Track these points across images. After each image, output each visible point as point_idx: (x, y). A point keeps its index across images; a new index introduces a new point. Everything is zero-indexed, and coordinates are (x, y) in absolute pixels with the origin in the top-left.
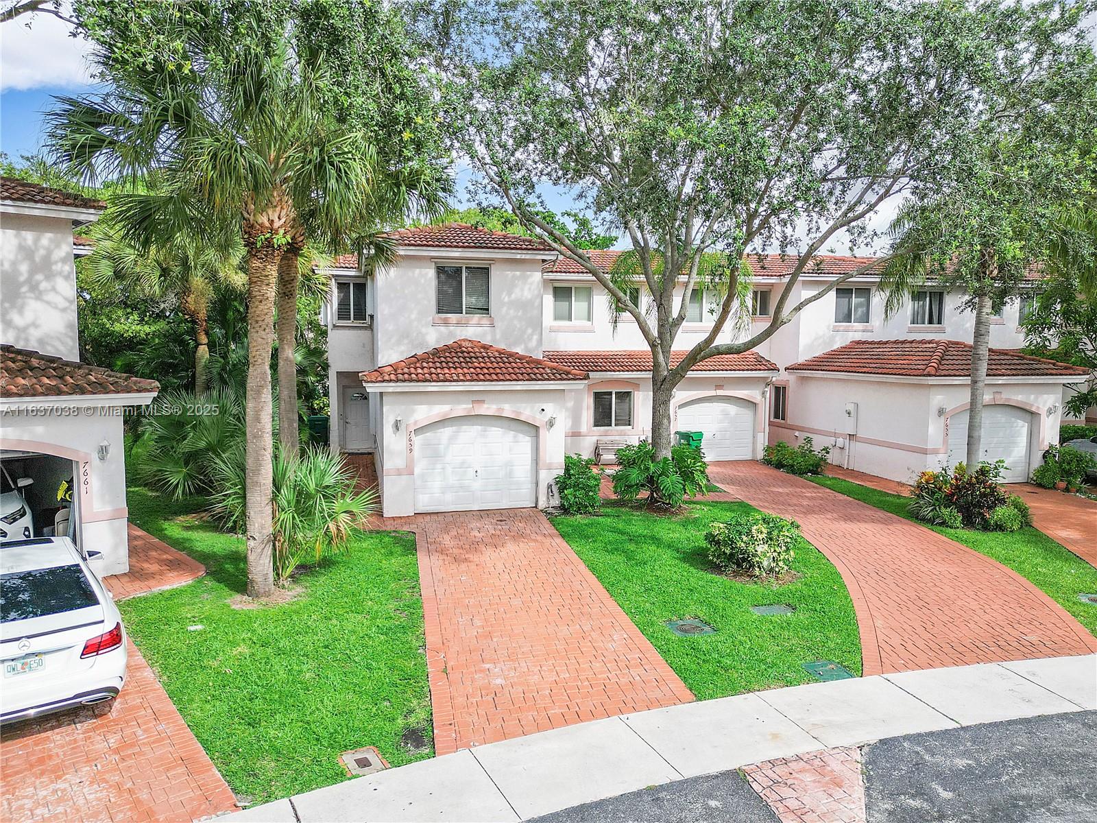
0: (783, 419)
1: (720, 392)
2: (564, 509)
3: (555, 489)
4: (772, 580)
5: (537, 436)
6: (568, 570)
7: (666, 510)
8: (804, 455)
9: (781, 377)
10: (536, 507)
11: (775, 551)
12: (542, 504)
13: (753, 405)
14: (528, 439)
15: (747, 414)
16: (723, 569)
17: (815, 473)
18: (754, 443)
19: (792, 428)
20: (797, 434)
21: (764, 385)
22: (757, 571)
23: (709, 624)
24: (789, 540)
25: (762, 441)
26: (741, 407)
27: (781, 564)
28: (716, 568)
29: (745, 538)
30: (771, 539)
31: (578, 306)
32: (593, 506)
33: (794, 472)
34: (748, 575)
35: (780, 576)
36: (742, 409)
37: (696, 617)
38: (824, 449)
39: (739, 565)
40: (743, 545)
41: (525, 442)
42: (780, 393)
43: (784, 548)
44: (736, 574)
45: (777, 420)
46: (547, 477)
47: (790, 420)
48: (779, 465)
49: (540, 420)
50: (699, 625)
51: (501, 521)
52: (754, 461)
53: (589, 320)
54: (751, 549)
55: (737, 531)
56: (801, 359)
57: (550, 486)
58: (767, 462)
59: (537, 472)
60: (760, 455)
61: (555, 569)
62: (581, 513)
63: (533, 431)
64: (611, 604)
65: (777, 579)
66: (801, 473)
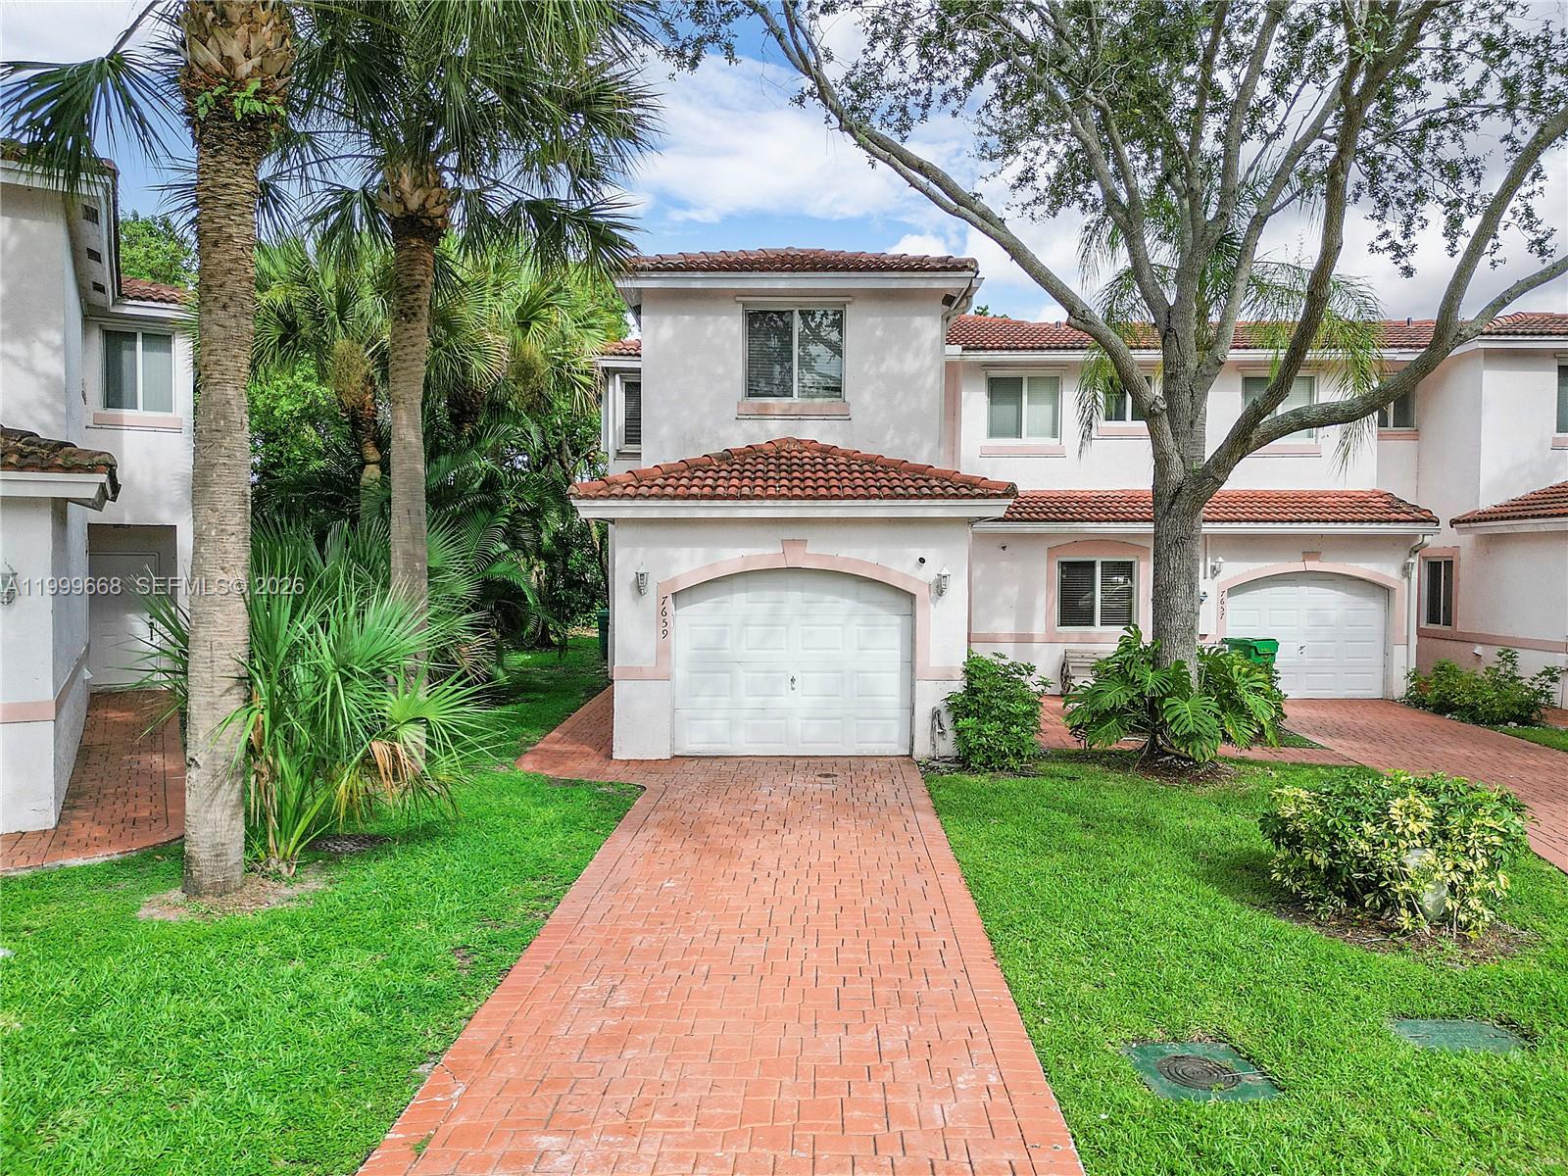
0: (1448, 623)
1: (1313, 565)
2: (963, 762)
3: (947, 720)
4: (1449, 946)
5: (913, 615)
6: (915, 883)
7: (1181, 772)
8: (1497, 684)
9: (1441, 540)
10: (910, 756)
11: (1456, 867)
12: (922, 750)
13: (1384, 591)
14: (898, 620)
15: (1370, 609)
16: (1309, 907)
17: (1524, 721)
18: (1387, 667)
19: (1468, 639)
20: (1478, 650)
21: (1407, 553)
22: (1405, 919)
23: (1259, 1065)
24: (1497, 840)
25: (1404, 660)
26: (1356, 595)
27: (1474, 903)
28: (1292, 904)
29: (1368, 828)
30: (1445, 836)
31: (1034, 411)
32: (1018, 755)
33: (1476, 720)
34: (1380, 928)
35: (1472, 934)
36: (1360, 599)
37: (1222, 1036)
38: (1544, 673)
39: (1352, 898)
40: (1363, 845)
41: (889, 626)
42: (1440, 574)
43: (1482, 862)
44: (1345, 922)
45: (1432, 626)
46: (931, 696)
47: (1461, 625)
48: (1442, 707)
49: (918, 579)
50: (1228, 1062)
51: (827, 776)
52: (1387, 701)
53: (1054, 435)
54: (1387, 857)
55: (1347, 811)
56: (1485, 504)
57: (936, 715)
58: (1416, 701)
59: (913, 685)
60: (1400, 687)
61: (887, 877)
62: (993, 770)
63: (905, 603)
64: (988, 981)
65: (1464, 942)
66: (1493, 721)
